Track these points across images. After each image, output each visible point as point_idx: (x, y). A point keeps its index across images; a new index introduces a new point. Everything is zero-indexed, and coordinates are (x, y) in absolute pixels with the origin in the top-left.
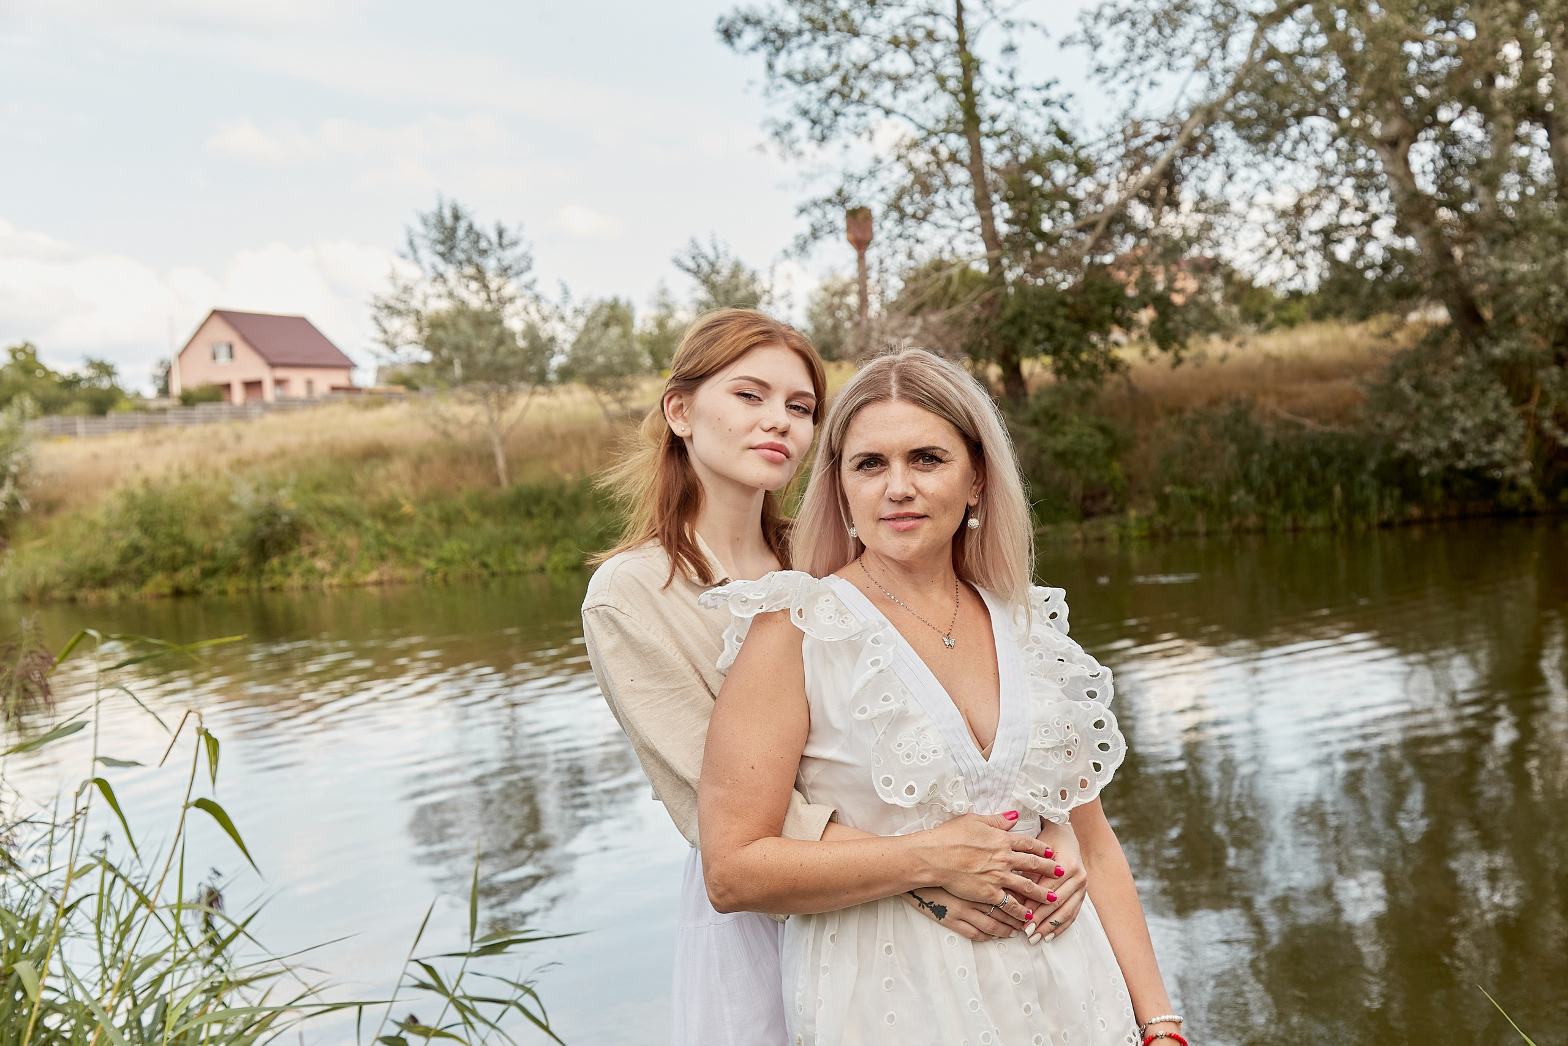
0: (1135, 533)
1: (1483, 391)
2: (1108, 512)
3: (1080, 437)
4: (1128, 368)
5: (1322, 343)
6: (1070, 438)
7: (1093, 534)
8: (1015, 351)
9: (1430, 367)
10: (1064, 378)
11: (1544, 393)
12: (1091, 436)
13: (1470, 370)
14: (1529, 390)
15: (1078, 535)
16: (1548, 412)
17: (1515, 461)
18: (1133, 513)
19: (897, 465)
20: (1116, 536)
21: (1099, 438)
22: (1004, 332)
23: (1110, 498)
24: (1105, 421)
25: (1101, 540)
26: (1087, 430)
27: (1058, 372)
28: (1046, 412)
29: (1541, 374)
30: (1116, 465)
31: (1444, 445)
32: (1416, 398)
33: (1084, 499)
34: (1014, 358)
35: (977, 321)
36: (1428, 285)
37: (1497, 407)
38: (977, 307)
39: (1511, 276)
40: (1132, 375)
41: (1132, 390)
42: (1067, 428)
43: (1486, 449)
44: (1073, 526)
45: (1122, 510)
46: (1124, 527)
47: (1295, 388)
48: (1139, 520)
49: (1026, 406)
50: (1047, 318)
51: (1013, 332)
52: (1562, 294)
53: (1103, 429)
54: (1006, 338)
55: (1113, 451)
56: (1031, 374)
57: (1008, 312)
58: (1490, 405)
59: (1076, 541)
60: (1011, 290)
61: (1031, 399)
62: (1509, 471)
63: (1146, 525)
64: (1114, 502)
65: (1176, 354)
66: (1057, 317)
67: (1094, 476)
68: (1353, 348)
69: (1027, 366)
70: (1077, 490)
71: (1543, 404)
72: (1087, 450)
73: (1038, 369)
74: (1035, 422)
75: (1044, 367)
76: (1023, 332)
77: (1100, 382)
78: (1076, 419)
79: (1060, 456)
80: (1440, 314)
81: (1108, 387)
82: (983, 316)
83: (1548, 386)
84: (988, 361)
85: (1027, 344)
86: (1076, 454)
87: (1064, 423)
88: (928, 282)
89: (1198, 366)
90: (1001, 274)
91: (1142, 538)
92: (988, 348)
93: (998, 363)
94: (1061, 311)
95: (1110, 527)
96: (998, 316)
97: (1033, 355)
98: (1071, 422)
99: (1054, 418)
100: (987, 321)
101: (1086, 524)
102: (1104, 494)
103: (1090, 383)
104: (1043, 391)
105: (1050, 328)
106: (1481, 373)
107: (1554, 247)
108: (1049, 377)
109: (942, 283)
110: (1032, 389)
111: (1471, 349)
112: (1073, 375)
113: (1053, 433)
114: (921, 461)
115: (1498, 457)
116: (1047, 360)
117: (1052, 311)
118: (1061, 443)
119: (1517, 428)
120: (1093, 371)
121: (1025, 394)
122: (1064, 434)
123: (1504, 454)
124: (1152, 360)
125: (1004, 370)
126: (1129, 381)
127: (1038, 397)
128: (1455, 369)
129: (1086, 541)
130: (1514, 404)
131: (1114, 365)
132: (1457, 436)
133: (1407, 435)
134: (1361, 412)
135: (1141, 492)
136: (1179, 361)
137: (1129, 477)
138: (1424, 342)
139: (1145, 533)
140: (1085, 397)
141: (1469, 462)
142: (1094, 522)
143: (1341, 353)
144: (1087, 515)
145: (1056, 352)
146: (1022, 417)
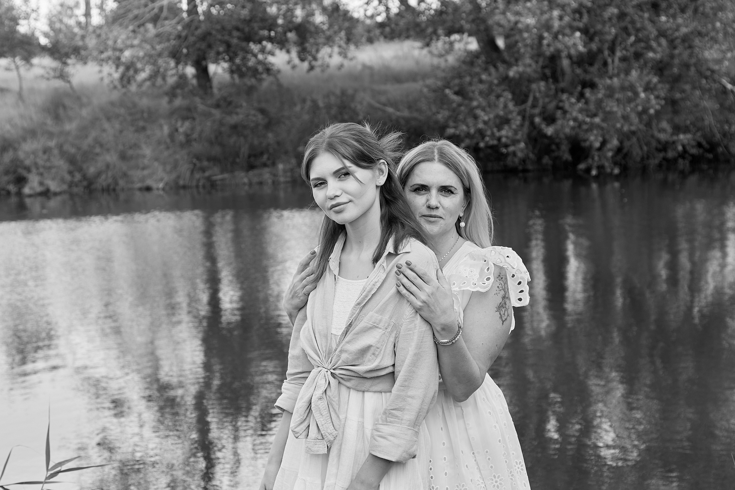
0: (282, 179)
1: (498, 97)
2: (265, 165)
3: (248, 116)
4: (279, 71)
5: (396, 57)
6: (241, 117)
7: (255, 180)
8: (204, 59)
9: (468, 79)
10: (236, 76)
11: (535, 99)
12: (255, 115)
13: (491, 84)
14: (527, 96)
15: (246, 180)
16: (537, 111)
17: (515, 142)
18: (281, 166)
19: (434, 192)
20: (270, 181)
21: (260, 117)
22: (198, 45)
23: (265, 157)
24: (263, 105)
25: (261, 183)
26: (253, 112)
27: (232, 72)
28: (224, 99)
29: (534, 86)
30: (270, 135)
31: (472, 131)
32: (457, 99)
33: (249, 156)
34: (204, 63)
35: (179, 37)
36: (467, 26)
37: (506, 106)
38: (179, 28)
39: (520, 26)
40: (279, 76)
41: (280, 85)
42: (238, 110)
43: (497, 134)
44: (243, 174)
45: (274, 164)
46: (275, 175)
47: (383, 87)
48: (285, 171)
49: (212, 95)
50: (226, 38)
51: (203, 46)
52: (551, 38)
53: (263, 111)
54: (199, 49)
55: (268, 126)
56: (215, 74)
57: (199, 32)
58: (501, 106)
59: (244, 184)
60: (202, 18)
61: (215, 91)
62: (511, 149)
63: (289, 174)
64: (268, 159)
65: (310, 63)
66: (233, 37)
67: (256, 142)
68: (417, 62)
69: (212, 68)
70: (245, 150)
71: (534, 106)
72: (252, 125)
73: (220, 70)
74: (217, 106)
75: (224, 69)
76: (210, 46)
77: (260, 80)
78: (244, 104)
79: (234, 127)
80: (473, 45)
81: (265, 84)
82: (184, 34)
83: (538, 95)
84: (186, 64)
85: (212, 54)
86: (245, 127)
87: (236, 107)
88: (147, 9)
89: (323, 71)
90: (196, 6)
91: (287, 182)
92: (187, 55)
93: (193, 66)
94: (236, 33)
95: (266, 175)
96: (193, 35)
97: (216, 61)
98: (241, 106)
99: (230, 103)
100: (186, 38)
101: (251, 173)
102: (262, 154)
103: (253, 81)
104: (222, 87)
105: (228, 45)
106: (498, 85)
107: (546, 8)
108: (227, 76)
109: (156, 11)
110: (215, 83)
111: (492, 70)
112: (242, 75)
113: (230, 113)
114: (443, 192)
115: (504, 140)
116: (226, 65)
117: (230, 34)
118: (233, 119)
119: (517, 121)
120: (255, 72)
121: (211, 87)
122: (237, 114)
123: (507, 137)
124: (294, 67)
125: (197, 70)
126: (277, 80)
127: (220, 89)
128: (481, 81)
129: (250, 184)
130: (516, 104)
131: (268, 69)
132: (481, 126)
133: (451, 124)
134: (423, 105)
135: (286, 153)
136: (312, 68)
137: (278, 143)
138: (464, 62)
139: (289, 179)
140: (250, 90)
141: (487, 142)
142: (256, 172)
143: (408, 65)
144: (251, 167)
145: (231, 60)
146: (209, 102)
